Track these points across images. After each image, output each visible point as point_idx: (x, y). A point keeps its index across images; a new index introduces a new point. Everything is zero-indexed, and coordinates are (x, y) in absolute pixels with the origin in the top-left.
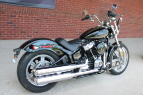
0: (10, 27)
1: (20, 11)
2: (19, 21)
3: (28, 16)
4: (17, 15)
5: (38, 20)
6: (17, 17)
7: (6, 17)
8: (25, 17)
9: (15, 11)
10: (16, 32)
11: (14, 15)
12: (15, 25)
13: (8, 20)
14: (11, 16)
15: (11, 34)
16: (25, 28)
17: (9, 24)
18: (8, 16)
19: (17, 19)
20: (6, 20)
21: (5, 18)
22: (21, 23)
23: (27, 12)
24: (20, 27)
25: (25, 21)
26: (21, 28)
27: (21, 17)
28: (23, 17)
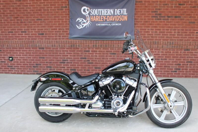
0: (84, 63)
1: (93, 45)
2: (93, 56)
3: (102, 50)
4: (90, 50)
5: (114, 54)
6: (91, 52)
7: (80, 52)
8: (99, 51)
9: (89, 45)
10: (90, 68)
11: (87, 50)
12: (89, 61)
13: (82, 56)
14: (84, 51)
15: (85, 70)
16: (100, 63)
17: (83, 60)
18: (82, 51)
19: (90, 54)
20: (80, 56)
21: (79, 54)
22: (95, 58)
23: (101, 45)
24: (94, 62)
25: (99, 56)
26: (96, 63)
27: (95, 51)
28: (97, 51)
